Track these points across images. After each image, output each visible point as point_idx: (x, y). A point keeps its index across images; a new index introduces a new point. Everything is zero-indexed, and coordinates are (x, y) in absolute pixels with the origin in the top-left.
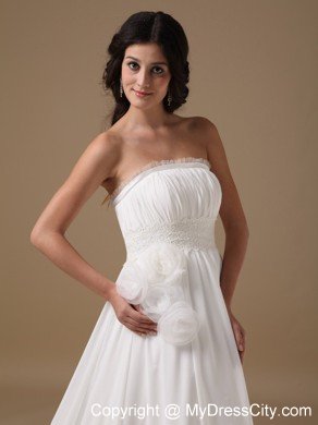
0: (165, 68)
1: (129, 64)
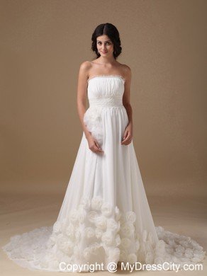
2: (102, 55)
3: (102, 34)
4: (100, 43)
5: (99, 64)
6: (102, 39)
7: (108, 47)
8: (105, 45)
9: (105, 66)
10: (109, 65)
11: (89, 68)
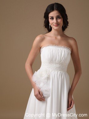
0: (61, 16)
1: (51, 19)
2: (54, 28)
3: (53, 10)
4: (52, 18)
5: (50, 37)
6: (53, 14)
7: (59, 20)
8: (57, 19)
9: (56, 38)
10: (59, 37)
11: (42, 40)
